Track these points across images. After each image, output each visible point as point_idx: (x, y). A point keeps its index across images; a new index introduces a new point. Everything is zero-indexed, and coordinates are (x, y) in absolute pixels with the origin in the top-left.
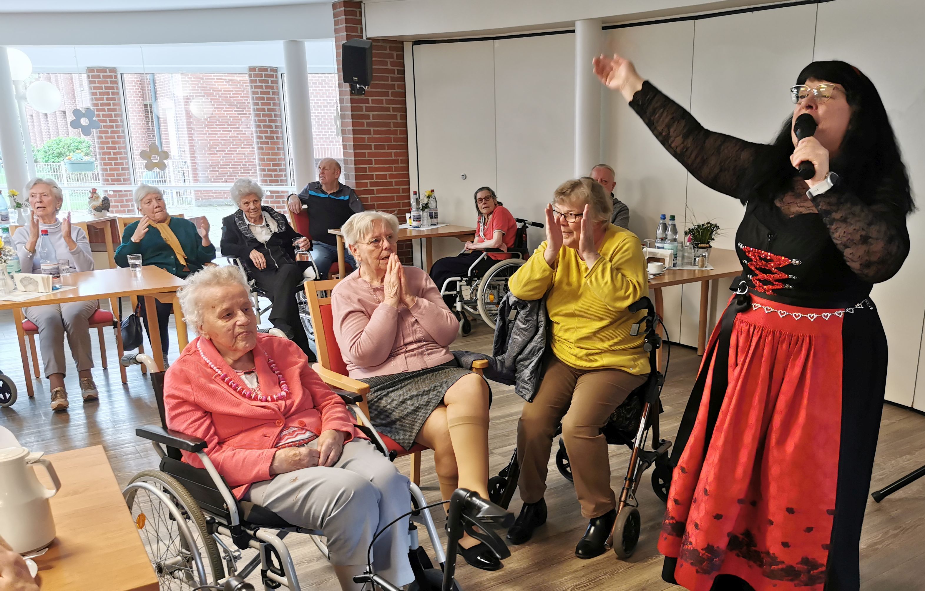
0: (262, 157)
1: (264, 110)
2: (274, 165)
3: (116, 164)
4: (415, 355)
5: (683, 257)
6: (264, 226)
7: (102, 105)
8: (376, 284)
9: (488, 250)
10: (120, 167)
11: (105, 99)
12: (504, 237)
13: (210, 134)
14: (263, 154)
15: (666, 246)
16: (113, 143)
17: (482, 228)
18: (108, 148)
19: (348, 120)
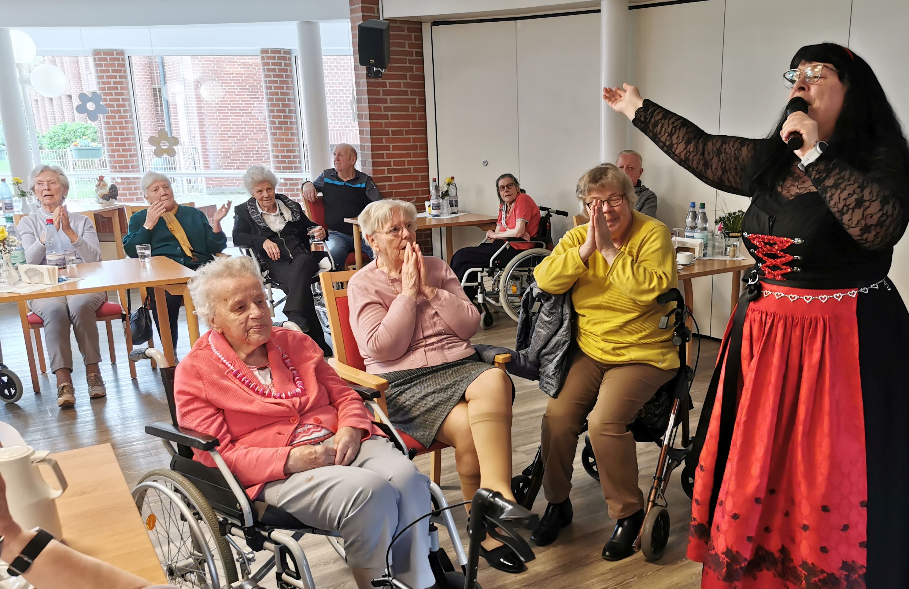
0: (275, 143)
1: (277, 94)
2: (288, 151)
3: (124, 150)
4: (435, 349)
5: (714, 247)
6: (277, 215)
7: (109, 88)
8: (394, 275)
9: (510, 239)
10: (129, 153)
11: (112, 82)
12: (527, 226)
13: (221, 119)
14: (276, 140)
15: (696, 235)
16: (121, 128)
17: (504, 216)
18: (116, 134)
19: (365, 105)
